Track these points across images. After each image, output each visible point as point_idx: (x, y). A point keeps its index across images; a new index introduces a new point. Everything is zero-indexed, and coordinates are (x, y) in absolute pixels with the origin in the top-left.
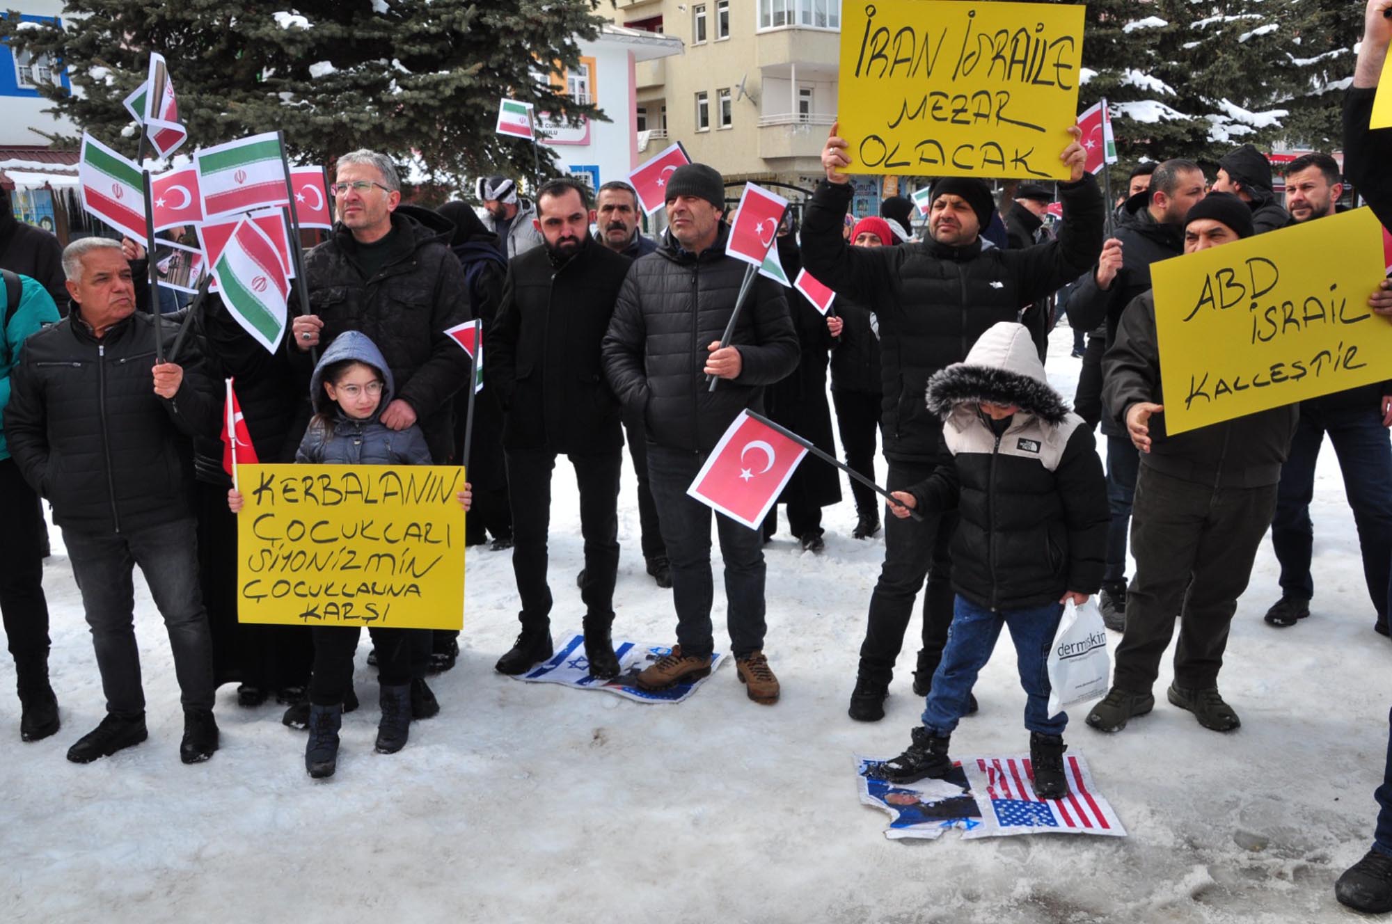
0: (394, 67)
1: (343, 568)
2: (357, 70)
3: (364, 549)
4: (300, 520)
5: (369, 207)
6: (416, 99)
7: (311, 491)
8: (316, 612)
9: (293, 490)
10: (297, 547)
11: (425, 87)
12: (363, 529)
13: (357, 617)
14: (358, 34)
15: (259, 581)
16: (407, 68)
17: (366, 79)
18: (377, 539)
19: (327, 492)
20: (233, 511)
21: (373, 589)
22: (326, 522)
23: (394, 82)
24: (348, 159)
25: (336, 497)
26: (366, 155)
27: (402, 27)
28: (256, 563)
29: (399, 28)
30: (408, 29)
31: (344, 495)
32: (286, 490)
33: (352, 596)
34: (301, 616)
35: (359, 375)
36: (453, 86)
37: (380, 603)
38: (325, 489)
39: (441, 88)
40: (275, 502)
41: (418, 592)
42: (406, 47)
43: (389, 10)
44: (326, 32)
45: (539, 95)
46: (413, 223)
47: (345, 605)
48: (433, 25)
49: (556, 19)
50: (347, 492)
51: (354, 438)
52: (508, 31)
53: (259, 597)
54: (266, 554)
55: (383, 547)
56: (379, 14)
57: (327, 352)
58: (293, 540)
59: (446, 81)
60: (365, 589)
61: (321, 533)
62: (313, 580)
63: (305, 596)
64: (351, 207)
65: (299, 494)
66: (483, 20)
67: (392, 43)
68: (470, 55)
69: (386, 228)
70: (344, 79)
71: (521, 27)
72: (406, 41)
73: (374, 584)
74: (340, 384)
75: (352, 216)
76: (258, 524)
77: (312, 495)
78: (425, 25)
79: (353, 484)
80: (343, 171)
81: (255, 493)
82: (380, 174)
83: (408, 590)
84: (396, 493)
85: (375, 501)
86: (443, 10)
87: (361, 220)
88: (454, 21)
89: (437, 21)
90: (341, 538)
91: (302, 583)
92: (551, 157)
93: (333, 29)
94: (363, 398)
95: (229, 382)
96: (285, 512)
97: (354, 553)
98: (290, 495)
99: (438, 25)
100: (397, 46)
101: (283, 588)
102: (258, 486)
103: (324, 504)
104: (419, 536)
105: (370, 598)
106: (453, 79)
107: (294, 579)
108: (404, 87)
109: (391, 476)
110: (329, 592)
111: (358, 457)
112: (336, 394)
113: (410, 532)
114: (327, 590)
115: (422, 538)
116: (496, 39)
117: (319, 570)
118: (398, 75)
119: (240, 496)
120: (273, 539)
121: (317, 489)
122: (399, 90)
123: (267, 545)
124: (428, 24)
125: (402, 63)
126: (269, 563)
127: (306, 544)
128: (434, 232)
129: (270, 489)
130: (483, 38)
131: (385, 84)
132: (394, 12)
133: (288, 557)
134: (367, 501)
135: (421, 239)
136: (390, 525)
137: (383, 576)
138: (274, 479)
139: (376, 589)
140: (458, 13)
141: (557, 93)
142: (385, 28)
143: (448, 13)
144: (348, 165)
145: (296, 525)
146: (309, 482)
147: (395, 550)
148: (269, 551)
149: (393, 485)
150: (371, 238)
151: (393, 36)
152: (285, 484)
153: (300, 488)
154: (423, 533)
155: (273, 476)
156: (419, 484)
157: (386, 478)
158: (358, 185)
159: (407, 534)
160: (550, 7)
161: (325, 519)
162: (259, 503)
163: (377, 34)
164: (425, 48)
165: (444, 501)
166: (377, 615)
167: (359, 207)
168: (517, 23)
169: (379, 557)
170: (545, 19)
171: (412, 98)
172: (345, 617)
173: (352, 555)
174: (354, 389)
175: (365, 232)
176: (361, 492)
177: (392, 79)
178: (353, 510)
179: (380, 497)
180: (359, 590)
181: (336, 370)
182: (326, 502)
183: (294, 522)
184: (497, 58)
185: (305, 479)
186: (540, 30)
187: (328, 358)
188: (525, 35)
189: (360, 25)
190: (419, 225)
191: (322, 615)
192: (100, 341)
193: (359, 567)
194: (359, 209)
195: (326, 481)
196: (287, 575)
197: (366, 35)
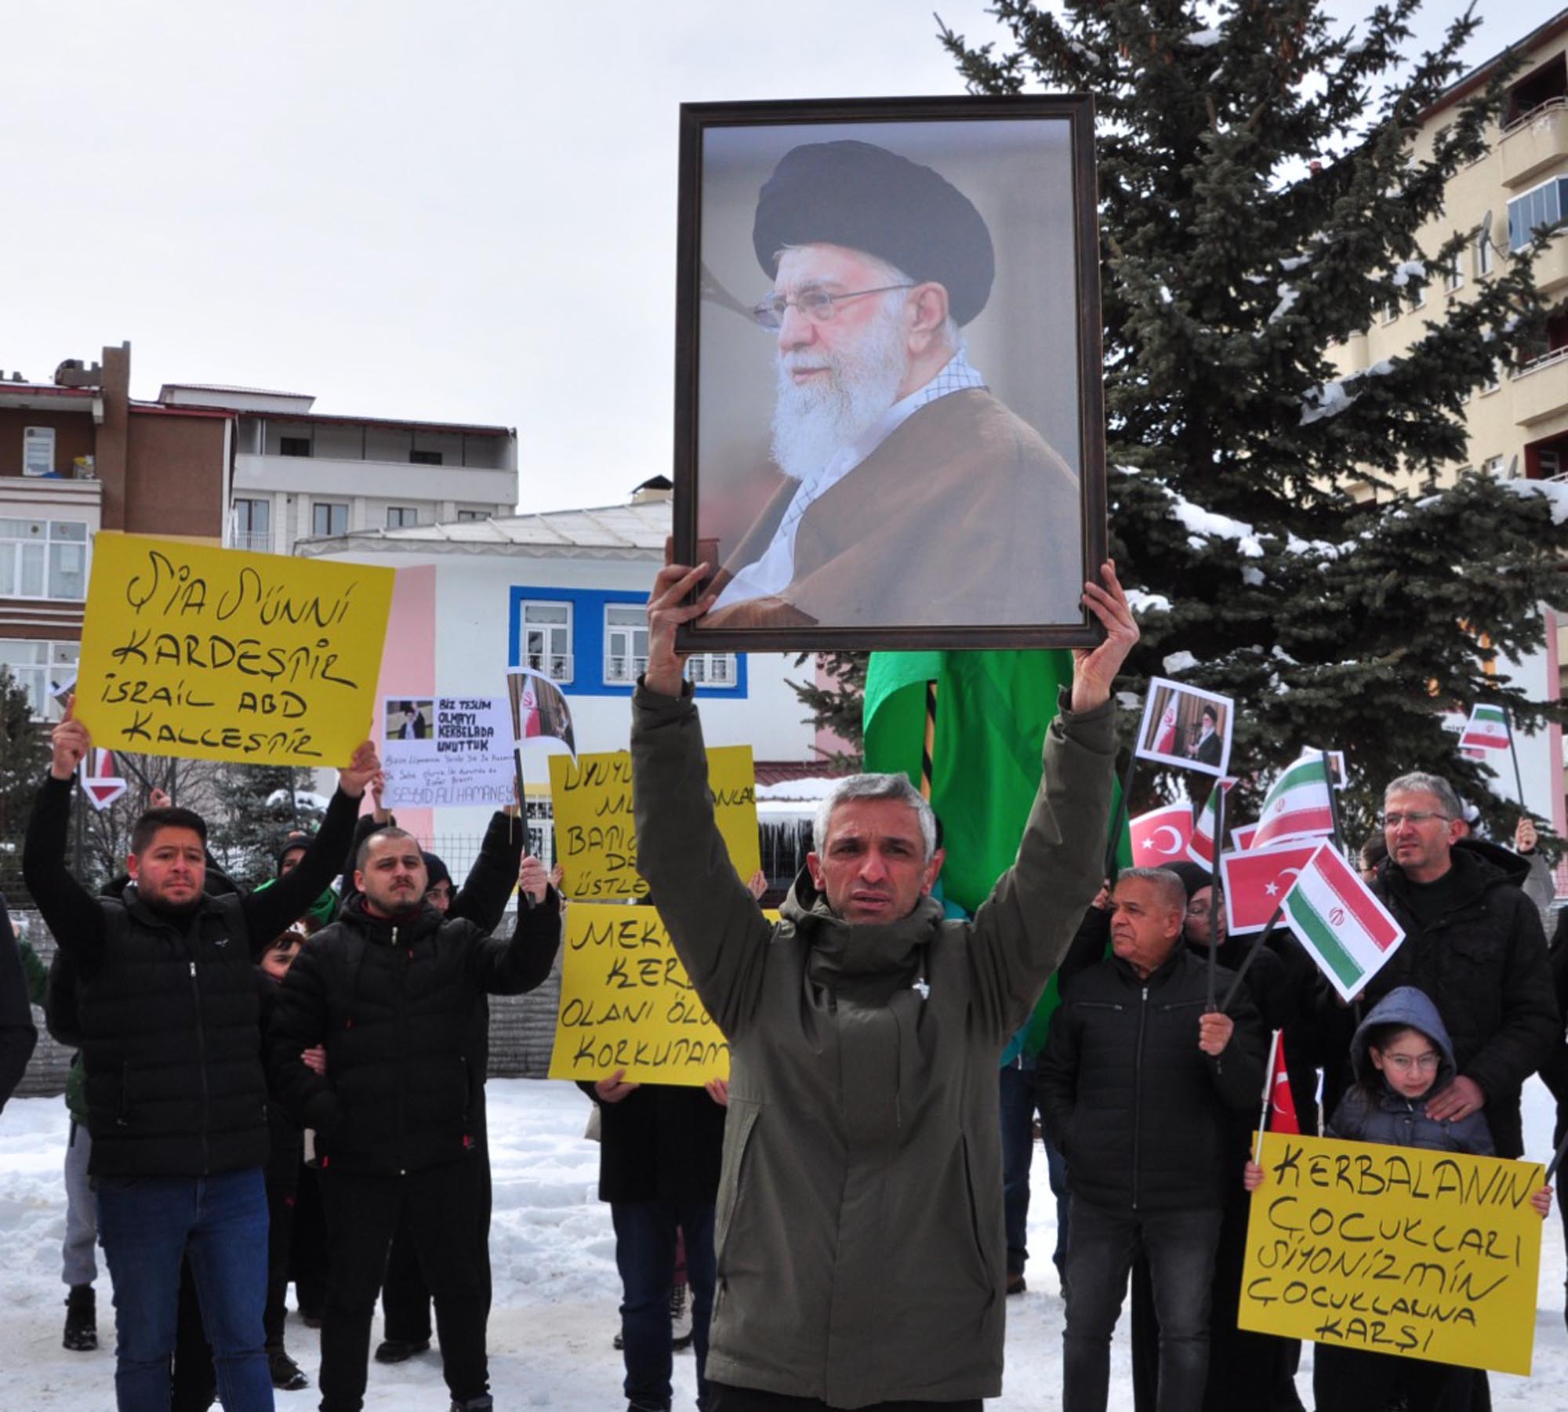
0: (1274, 656)
1: (1377, 1276)
2: (1226, 662)
3: (1407, 1254)
4: (1327, 1208)
5: (1426, 843)
6: (1310, 700)
7: (1345, 1174)
8: (1337, 1328)
9: (1323, 1170)
10: (1320, 1242)
11: (1323, 683)
12: (1407, 1230)
13: (1390, 1341)
14: (1229, 615)
15: (1268, 1279)
16: (1292, 657)
17: (1238, 673)
18: (1424, 1244)
19: (1366, 1178)
20: (1248, 1188)
21: (1413, 1308)
22: (1360, 1216)
23: (1276, 676)
24: (1399, 785)
25: (1378, 1185)
26: (1420, 779)
27: (1288, 604)
28: (1268, 1257)
29: (1286, 604)
30: (1297, 605)
31: (1387, 1183)
32: (1314, 1170)
33: (1385, 1313)
34: (1318, 1330)
35: (1412, 1045)
36: (1362, 681)
37: (1421, 1327)
38: (1364, 1173)
39: (1346, 684)
40: (1298, 1182)
41: (1472, 1319)
42: (1295, 631)
43: (1266, 582)
44: (1191, 615)
45: (1477, 689)
46: (1478, 859)
47: (1375, 1324)
48: (1332, 599)
49: (1519, 583)
50: (1391, 1181)
51: (1405, 1116)
52: (1442, 603)
53: (1266, 1299)
54: (1281, 1247)
55: (1431, 1256)
56: (1252, 586)
57: (1377, 1009)
58: (1317, 1233)
59: (1352, 675)
60: (1401, 1306)
61: (1353, 1228)
62: (1338, 1286)
63: (1324, 1305)
64: (1405, 843)
65: (1331, 1176)
66: (1406, 590)
67: (1275, 625)
68: (1382, 637)
69: (1445, 866)
70: (1211, 674)
71: (1463, 597)
72: (1294, 621)
73: (1415, 1302)
74: (1387, 1052)
75: (1406, 854)
76: (1274, 1209)
77: (1346, 1179)
78: (1322, 600)
79: (1399, 1172)
80: (1394, 800)
81: (1276, 1169)
82: (1438, 801)
83: (1459, 1315)
84: (1452, 1189)
85: (1426, 1196)
86: (1347, 579)
87: (1417, 857)
88: (1361, 594)
89: (1338, 594)
90: (1378, 1237)
91: (1323, 1289)
92: (1483, 775)
93: (1198, 610)
94: (1415, 1072)
95: (1276, 1034)
96: (1311, 1197)
97: (1392, 1258)
98: (1319, 1177)
99: (1340, 599)
100: (1282, 629)
101: (1298, 1292)
102: (1281, 1162)
103: (1360, 1192)
104: (1479, 1246)
105: (1408, 1319)
106: (1362, 671)
107: (1313, 1282)
108: (1292, 684)
109: (1449, 1167)
110: (1356, 1305)
111: (1408, 1138)
112: (1382, 1062)
113: (1467, 1240)
114: (1353, 1301)
115: (1483, 1250)
116: (1422, 614)
117: (1346, 1275)
118: (1281, 667)
119: (1260, 1171)
120: (1291, 1230)
121: (1353, 1173)
122: (1284, 688)
123: (1284, 1235)
124: (1325, 598)
125: (1286, 650)
126: (1283, 1259)
127: (1332, 1240)
128: (1504, 871)
129: (1295, 1166)
130: (1400, 613)
131: (1264, 678)
132: (1273, 583)
133: (1308, 1254)
134: (1415, 1195)
135: (1489, 880)
136: (1443, 1228)
137: (1427, 1293)
138: (1302, 1155)
139: (1417, 1309)
140: (1371, 582)
141: (1500, 686)
142: (1264, 605)
143: (1354, 583)
144: (1399, 792)
145: (1322, 1215)
146: (1344, 1163)
147: (1447, 1261)
148: (1285, 1244)
149: (1450, 1177)
150: (1427, 877)
151: (1277, 616)
152: (1314, 1162)
153: (1333, 1168)
154: (1485, 1243)
155: (1300, 1151)
156: (1484, 1179)
157: (1441, 1168)
158: (1412, 817)
159: (1463, 1242)
160: (1508, 568)
161: (1361, 1212)
162: (1280, 1182)
163: (1255, 614)
164: (1321, 632)
165: (1515, 1205)
166: (1416, 1342)
167: (1415, 842)
168: (1458, 592)
169: (1425, 1267)
170: (1503, 584)
171: (1305, 699)
172: (1374, 1340)
173: (1389, 1261)
174: (1403, 1060)
175: (1422, 872)
176: (1408, 1182)
177: (1273, 673)
178: (1396, 1205)
179: (1432, 1191)
180: (1395, 1307)
181: (1386, 1033)
182: (1363, 1189)
183: (1320, 1211)
184: (1422, 640)
185: (1339, 1159)
186: (1491, 599)
187: (1376, 1016)
188: (1468, 608)
189: (1230, 603)
190: (1484, 862)
191: (1344, 1333)
192: (1145, 983)
193: (1396, 1277)
194: (1415, 846)
195: (1366, 1163)
196: (1304, 1276)
197: (1239, 616)
